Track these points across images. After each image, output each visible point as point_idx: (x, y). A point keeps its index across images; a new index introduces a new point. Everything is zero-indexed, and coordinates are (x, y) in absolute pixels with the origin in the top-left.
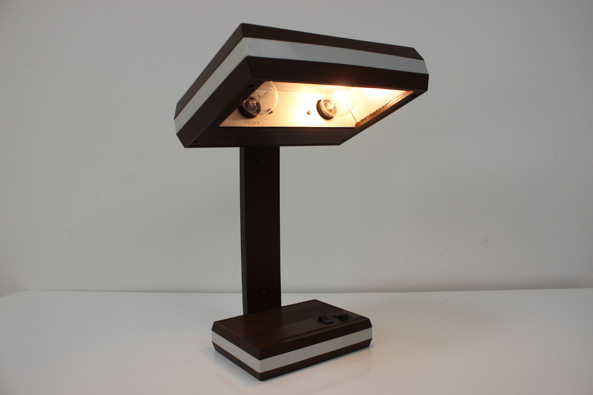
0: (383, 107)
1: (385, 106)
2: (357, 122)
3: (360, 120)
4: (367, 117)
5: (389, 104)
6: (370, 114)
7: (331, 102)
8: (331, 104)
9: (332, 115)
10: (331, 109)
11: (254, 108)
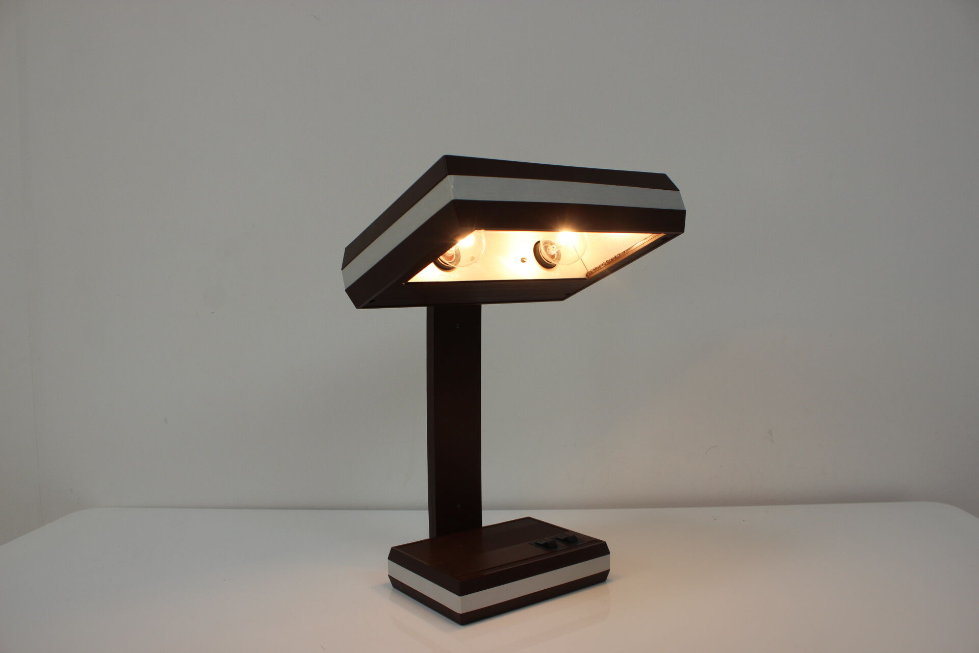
0: (624, 252)
1: (627, 250)
2: (589, 270)
3: (592, 269)
4: (603, 265)
5: (632, 249)
6: (607, 261)
7: (553, 246)
8: (553, 247)
9: (554, 263)
10: (553, 254)
11: (452, 257)
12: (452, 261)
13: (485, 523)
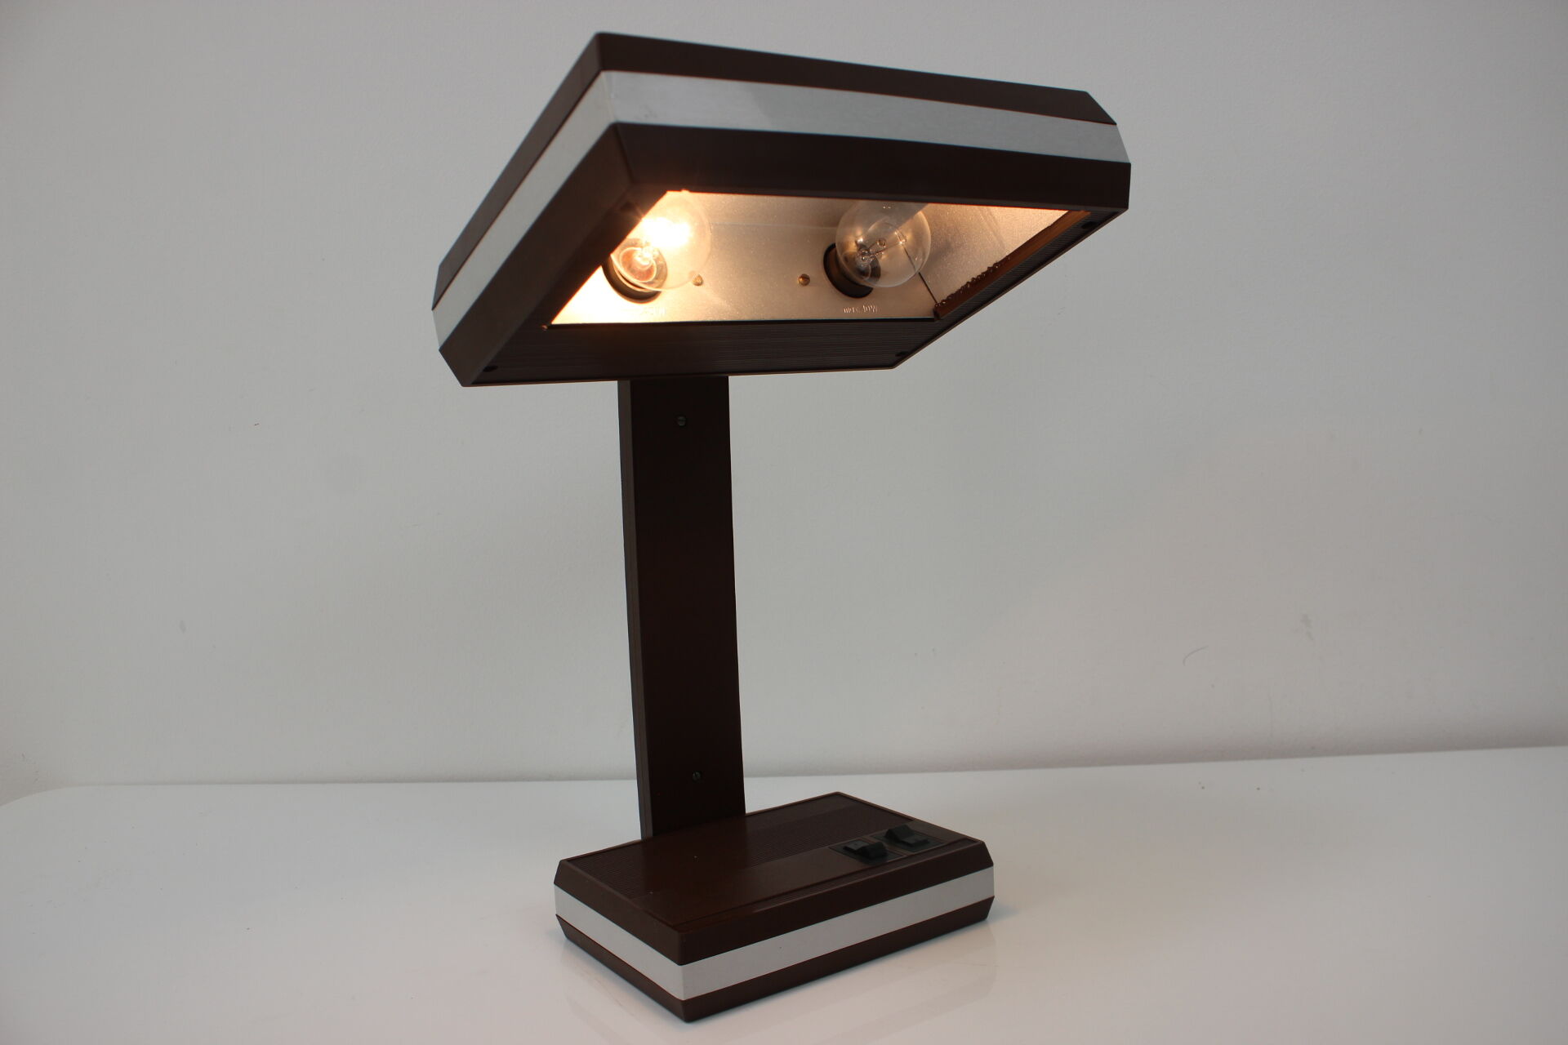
0: (1008, 257)
1: (1013, 254)
2: (938, 301)
3: (945, 298)
4: (965, 288)
6: (973, 280)
8: (863, 254)
9: (868, 284)
10: (863, 268)
11: (649, 272)
12: (651, 280)
13: (753, 804)
